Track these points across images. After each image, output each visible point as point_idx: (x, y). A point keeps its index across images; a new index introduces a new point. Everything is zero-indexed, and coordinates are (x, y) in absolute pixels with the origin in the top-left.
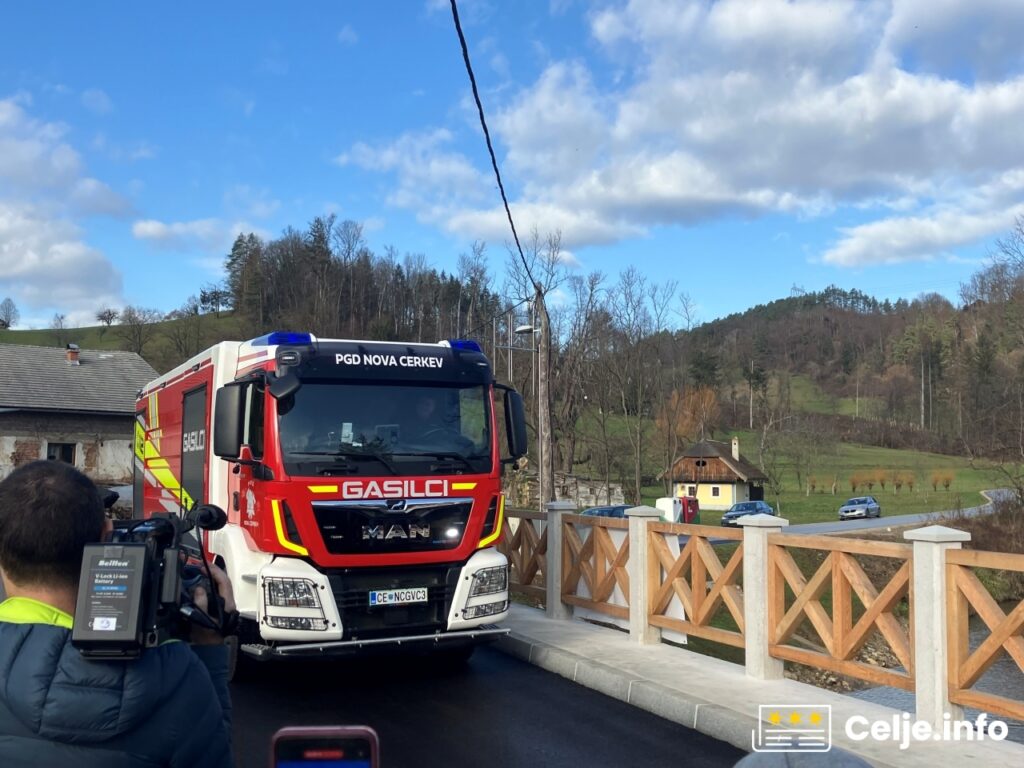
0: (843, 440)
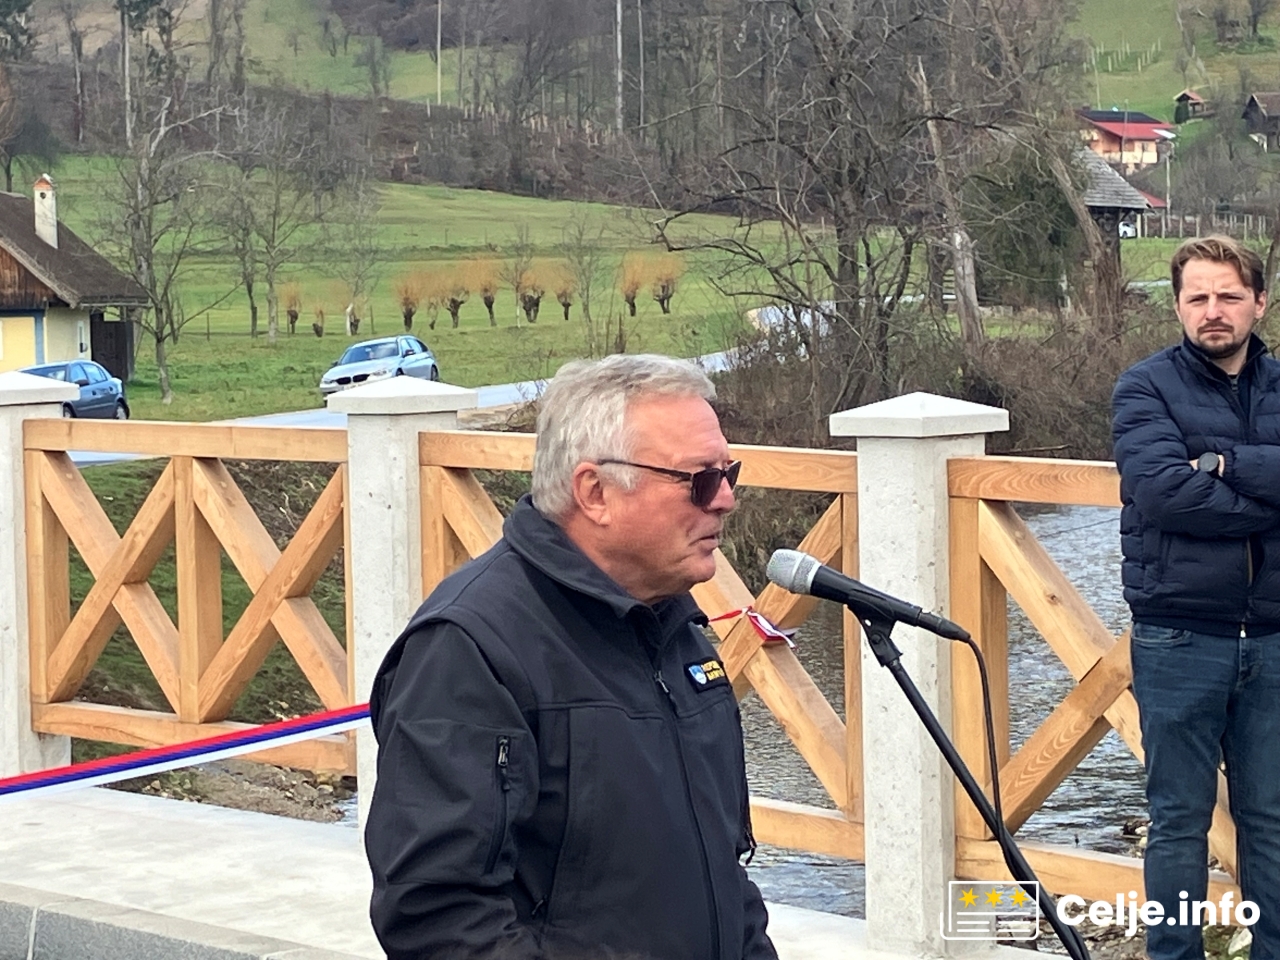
0: (397, 176)
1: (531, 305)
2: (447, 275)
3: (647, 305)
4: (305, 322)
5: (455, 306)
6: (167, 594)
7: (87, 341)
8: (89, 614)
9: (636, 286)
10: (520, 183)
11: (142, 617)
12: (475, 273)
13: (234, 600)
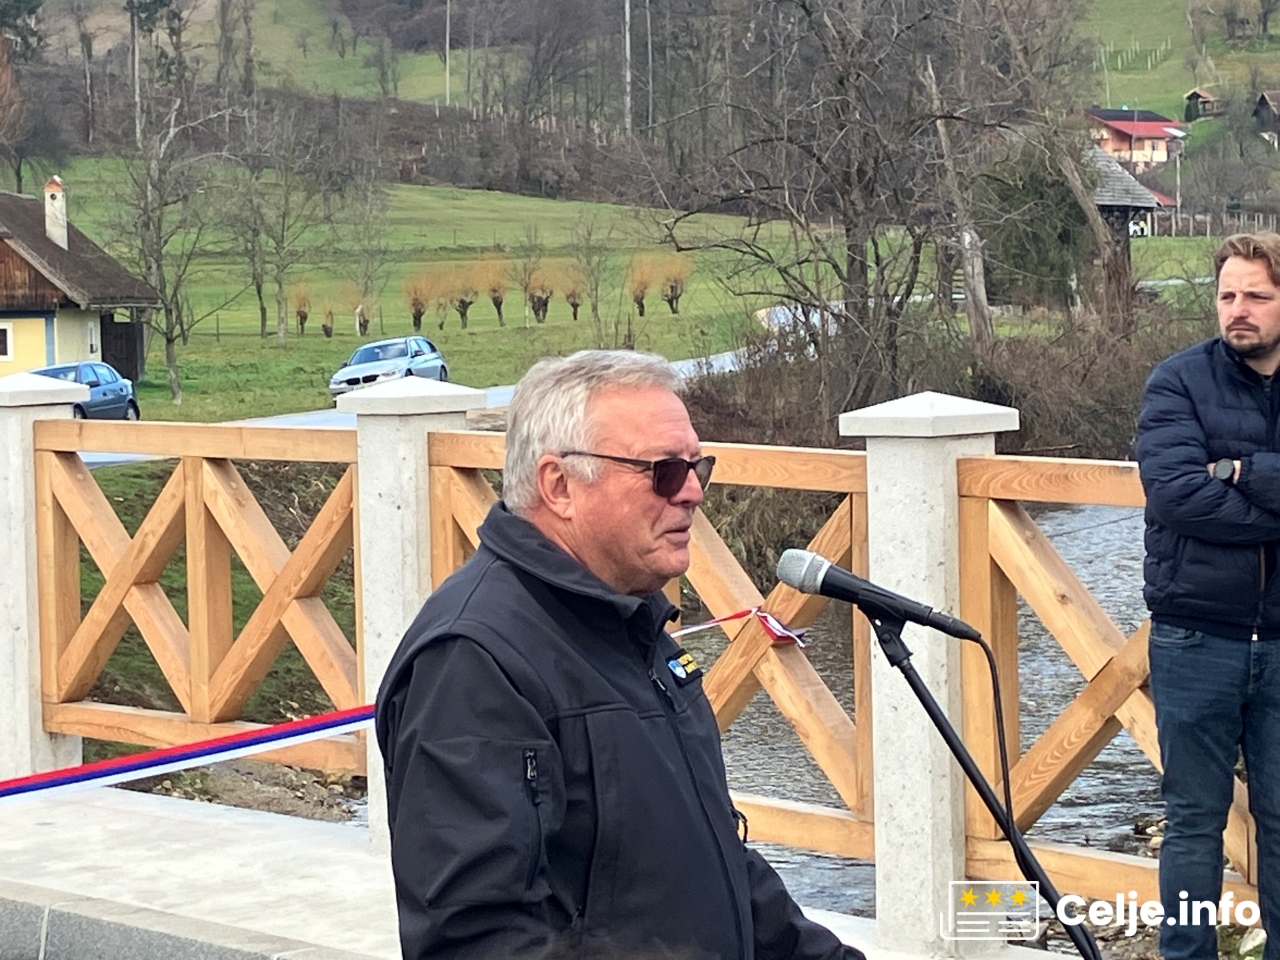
0: (406, 177)
1: (540, 306)
2: (454, 276)
3: (656, 304)
4: (315, 322)
5: (464, 307)
6: (177, 594)
7: (97, 343)
8: (100, 615)
9: (644, 286)
10: (529, 183)
11: (152, 617)
12: (484, 273)
13: (244, 601)
